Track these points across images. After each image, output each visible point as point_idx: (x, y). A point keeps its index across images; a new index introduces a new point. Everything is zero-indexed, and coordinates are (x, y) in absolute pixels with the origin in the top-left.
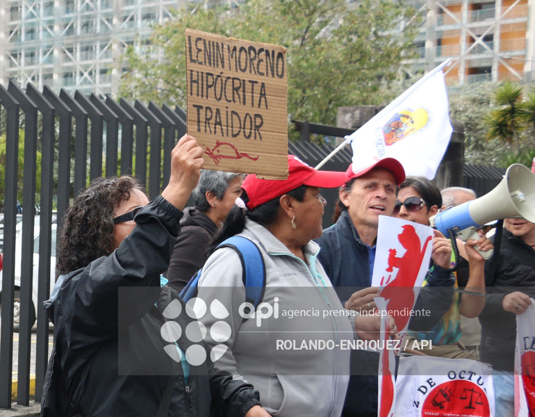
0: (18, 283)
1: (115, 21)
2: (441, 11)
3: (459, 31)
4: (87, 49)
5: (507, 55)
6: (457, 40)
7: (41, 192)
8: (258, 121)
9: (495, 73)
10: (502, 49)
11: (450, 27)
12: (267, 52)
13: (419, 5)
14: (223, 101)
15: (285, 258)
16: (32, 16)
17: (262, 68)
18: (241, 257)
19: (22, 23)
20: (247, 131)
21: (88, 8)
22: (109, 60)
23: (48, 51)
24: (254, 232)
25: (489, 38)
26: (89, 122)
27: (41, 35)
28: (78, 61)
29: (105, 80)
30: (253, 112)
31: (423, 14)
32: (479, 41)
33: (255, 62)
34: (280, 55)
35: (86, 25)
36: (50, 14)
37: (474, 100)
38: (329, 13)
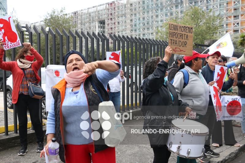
0: (134, 81)
1: (154, 22)
2: (227, 18)
3: (231, 22)
4: (148, 29)
5: (242, 27)
6: (231, 24)
7: (139, 61)
8: (186, 43)
9: (239, 31)
10: (241, 26)
11: (229, 21)
12: (188, 28)
13: (222, 17)
14: (177, 38)
15: (194, 73)
16: (136, 22)
17: (187, 31)
18: (183, 73)
19: (133, 23)
20: (183, 45)
21: (148, 19)
22: (153, 31)
23: (139, 29)
24: (187, 68)
25: (238, 24)
26: (149, 45)
27: (138, 26)
28: (146, 31)
29: (152, 36)
30: (184, 41)
31: (223, 19)
32: (236, 24)
33: (186, 30)
34: (192, 28)
35: (148, 23)
36: (139, 21)
37: (235, 38)
38: (202, 19)
